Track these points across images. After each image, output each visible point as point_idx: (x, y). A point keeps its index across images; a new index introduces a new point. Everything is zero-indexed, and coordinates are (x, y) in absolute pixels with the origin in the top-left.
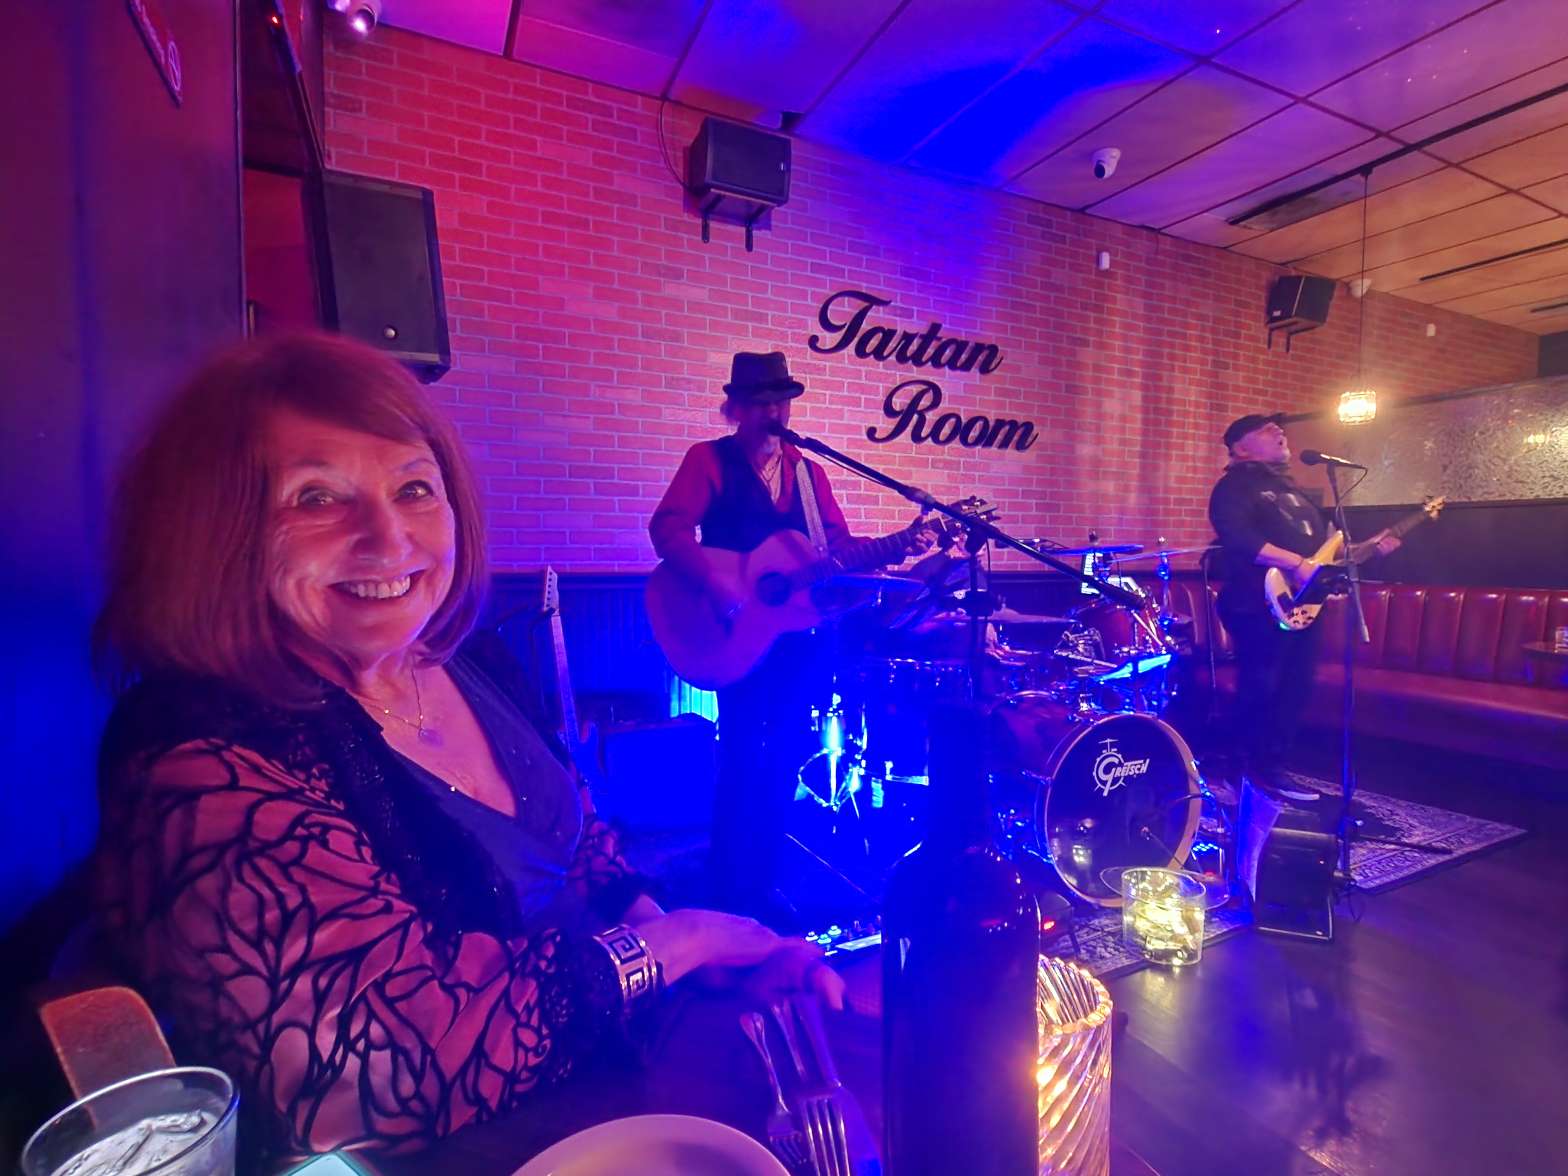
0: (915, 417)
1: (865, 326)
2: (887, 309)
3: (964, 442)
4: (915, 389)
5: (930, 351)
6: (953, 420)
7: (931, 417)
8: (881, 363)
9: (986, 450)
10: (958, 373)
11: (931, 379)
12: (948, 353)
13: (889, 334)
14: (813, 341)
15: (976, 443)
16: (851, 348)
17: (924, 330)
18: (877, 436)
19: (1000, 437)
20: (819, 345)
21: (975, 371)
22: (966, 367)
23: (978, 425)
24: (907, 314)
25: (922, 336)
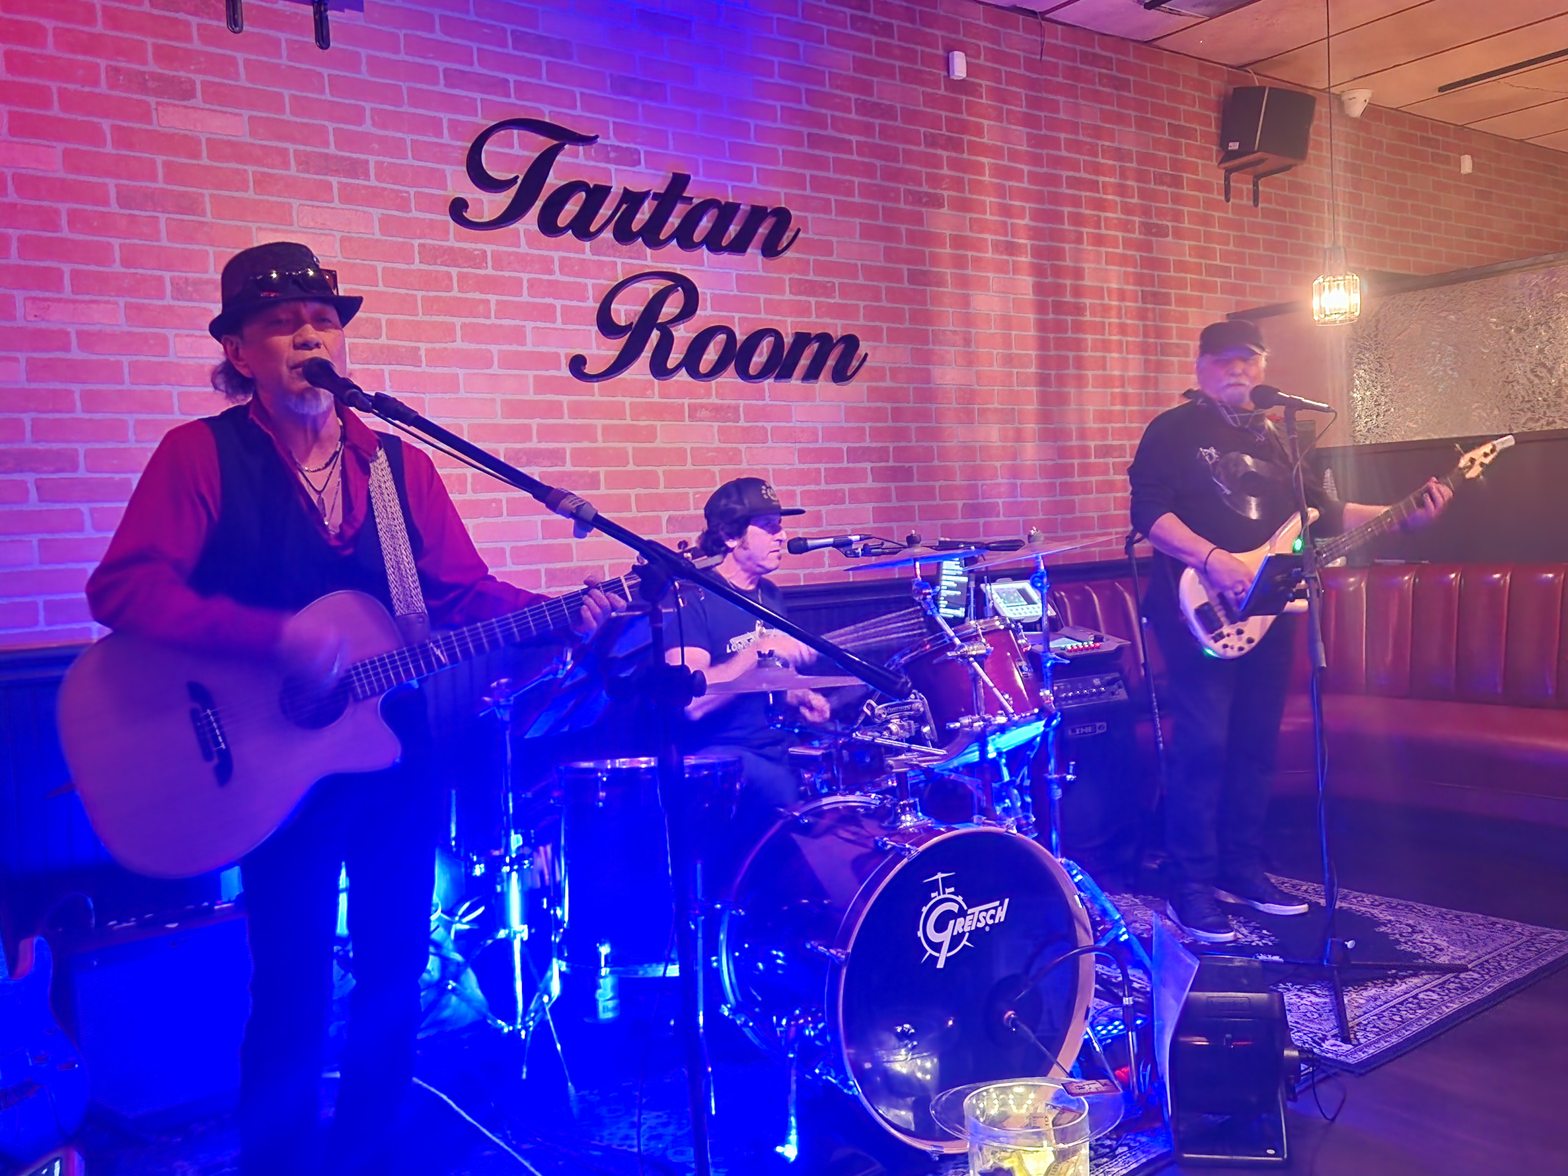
0: (655, 335)
1: (554, 181)
2: (593, 149)
3: (743, 373)
4: (652, 287)
5: (674, 221)
6: (722, 337)
7: (683, 334)
8: (588, 244)
9: (783, 384)
10: (725, 256)
11: (678, 269)
12: (705, 224)
13: (597, 195)
14: (458, 208)
15: (763, 374)
16: (530, 221)
17: (659, 186)
18: (588, 370)
19: (804, 362)
20: (469, 215)
21: (753, 251)
22: (739, 246)
23: (766, 345)
24: (629, 158)
25: (656, 196)
